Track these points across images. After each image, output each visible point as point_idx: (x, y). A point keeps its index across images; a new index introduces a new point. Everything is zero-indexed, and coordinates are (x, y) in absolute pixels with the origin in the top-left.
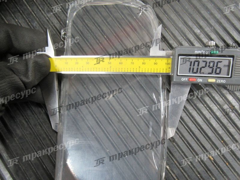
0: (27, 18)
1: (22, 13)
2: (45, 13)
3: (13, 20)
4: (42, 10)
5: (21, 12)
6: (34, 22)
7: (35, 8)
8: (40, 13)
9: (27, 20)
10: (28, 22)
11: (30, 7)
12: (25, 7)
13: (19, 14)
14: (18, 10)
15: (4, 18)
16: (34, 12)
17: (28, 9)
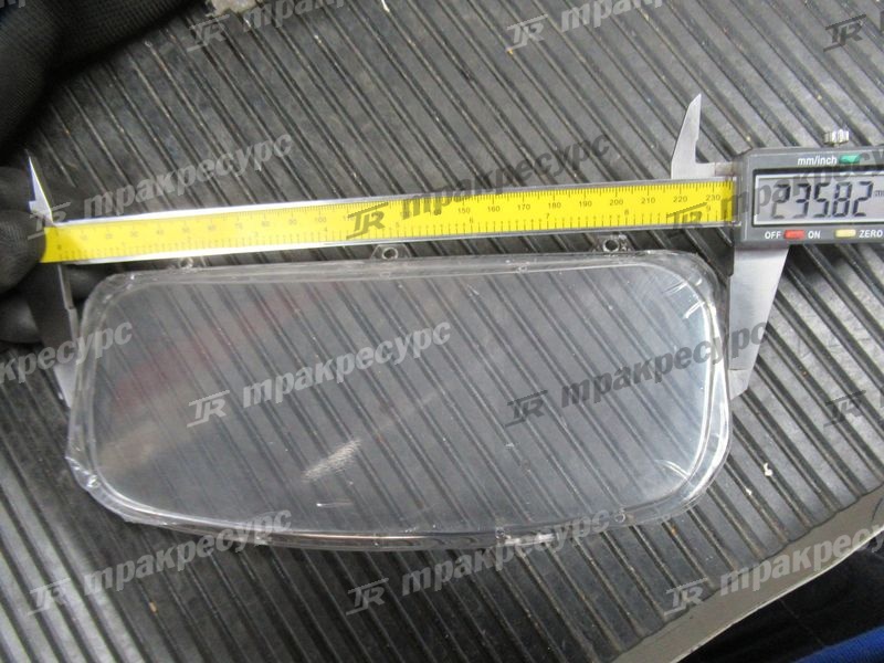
0: (150, 125)
1: (137, 112)
2: (197, 111)
3: (113, 131)
4: (188, 103)
5: (134, 106)
6: (167, 136)
7: (170, 96)
8: (184, 111)
9: (148, 128)
10: (151, 134)
11: (156, 92)
12: (144, 94)
13: (129, 113)
14: (127, 102)
15: (91, 125)
16: (166, 108)
17: (151, 97)
